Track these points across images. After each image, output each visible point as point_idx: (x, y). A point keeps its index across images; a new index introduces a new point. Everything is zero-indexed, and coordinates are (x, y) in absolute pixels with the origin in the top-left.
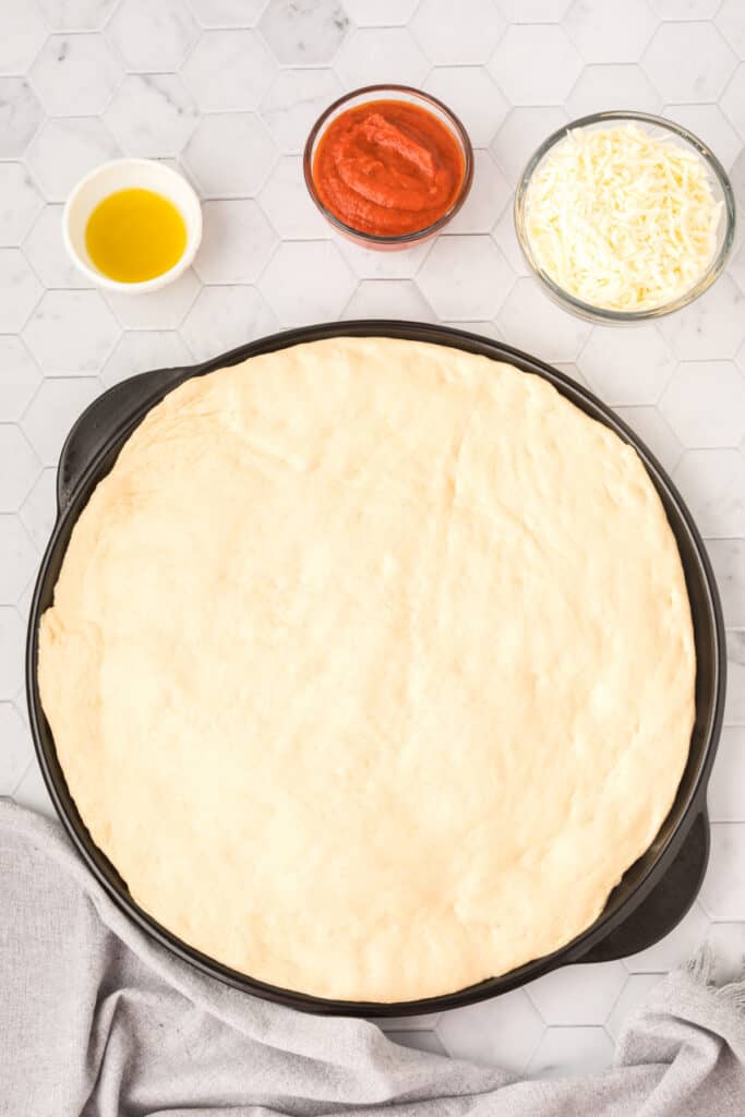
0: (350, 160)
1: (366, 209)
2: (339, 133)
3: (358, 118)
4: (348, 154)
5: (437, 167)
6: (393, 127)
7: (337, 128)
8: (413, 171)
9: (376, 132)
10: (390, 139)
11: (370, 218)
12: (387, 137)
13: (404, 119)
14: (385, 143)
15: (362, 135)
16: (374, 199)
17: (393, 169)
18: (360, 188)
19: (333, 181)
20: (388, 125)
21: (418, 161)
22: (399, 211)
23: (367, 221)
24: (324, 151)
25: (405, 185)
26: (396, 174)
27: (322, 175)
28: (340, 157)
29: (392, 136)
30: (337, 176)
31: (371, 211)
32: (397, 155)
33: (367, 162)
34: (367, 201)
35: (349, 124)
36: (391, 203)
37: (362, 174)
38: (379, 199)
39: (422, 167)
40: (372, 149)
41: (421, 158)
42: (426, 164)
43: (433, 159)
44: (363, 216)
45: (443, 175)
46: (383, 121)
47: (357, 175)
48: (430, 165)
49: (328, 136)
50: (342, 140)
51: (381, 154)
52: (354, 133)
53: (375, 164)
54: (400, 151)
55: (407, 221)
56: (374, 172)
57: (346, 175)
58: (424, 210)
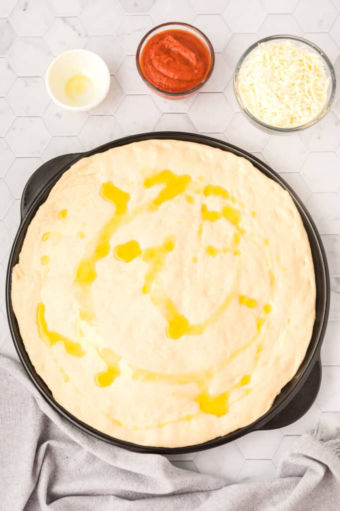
0: (158, 57)
1: (165, 79)
2: (153, 44)
3: (162, 37)
4: (156, 54)
5: (198, 61)
6: (177, 42)
7: (151, 42)
8: (186, 62)
9: (169, 44)
10: (176, 47)
11: (166, 84)
12: (175, 46)
13: (181, 37)
14: (174, 49)
15: (163, 45)
16: (168, 75)
17: (177, 61)
18: (162, 70)
19: (150, 67)
20: (175, 41)
21: (189, 58)
22: (180, 81)
23: (165, 85)
24: (146, 53)
25: (183, 69)
26: (178, 64)
27: (144, 64)
28: (153, 56)
30: (152, 64)
31: (167, 80)
32: (180, 55)
33: (166, 58)
34: (165, 76)
35: (157, 40)
36: (176, 77)
37: (163, 63)
38: (171, 75)
39: (191, 60)
40: (168, 52)
41: (191, 56)
42: (193, 59)
43: (196, 56)
44: (164, 83)
45: (201, 64)
46: (173, 39)
47: (161, 64)
48: (195, 59)
49: (147, 46)
50: (154, 47)
51: (172, 54)
52: (160, 44)
53: (169, 59)
54: (181, 53)
55: (184, 85)
56: (168, 63)
57: (156, 64)
58: (192, 81)
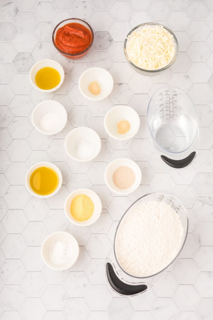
0: (64, 38)
1: (70, 49)
2: (59, 33)
3: (63, 29)
4: (63, 37)
5: (85, 35)
6: (72, 28)
7: (58, 32)
8: (79, 37)
9: (68, 30)
10: (73, 32)
11: (72, 51)
12: (71, 31)
13: (73, 26)
14: (71, 33)
15: (65, 32)
16: (72, 46)
17: (74, 38)
18: (68, 44)
19: (61, 45)
20: (70, 28)
21: (80, 35)
22: (78, 47)
23: (71, 52)
24: (57, 38)
25: (78, 41)
26: (75, 39)
27: (58, 44)
28: (61, 38)
29: (72, 30)
30: (62, 43)
31: (72, 49)
32: (75, 35)
33: (68, 38)
34: (70, 47)
35: (61, 31)
36: (76, 46)
37: (68, 41)
38: (73, 46)
39: (81, 36)
40: (68, 35)
41: (80, 34)
42: (82, 35)
43: (83, 33)
44: (70, 51)
45: (87, 36)
46: (69, 27)
47: (66, 42)
48: (83, 35)
49: (57, 35)
50: (61, 34)
51: (71, 35)
52: (63, 32)
53: (70, 37)
54: (75, 33)
55: (81, 49)
56: (70, 40)
57: (64, 42)
58: (84, 46)
